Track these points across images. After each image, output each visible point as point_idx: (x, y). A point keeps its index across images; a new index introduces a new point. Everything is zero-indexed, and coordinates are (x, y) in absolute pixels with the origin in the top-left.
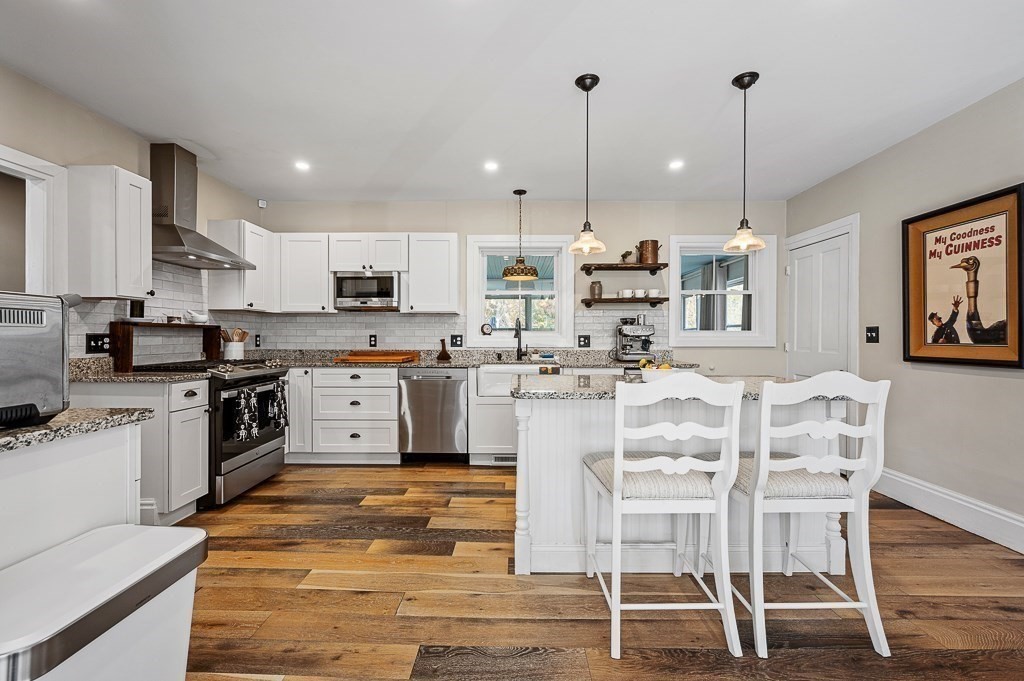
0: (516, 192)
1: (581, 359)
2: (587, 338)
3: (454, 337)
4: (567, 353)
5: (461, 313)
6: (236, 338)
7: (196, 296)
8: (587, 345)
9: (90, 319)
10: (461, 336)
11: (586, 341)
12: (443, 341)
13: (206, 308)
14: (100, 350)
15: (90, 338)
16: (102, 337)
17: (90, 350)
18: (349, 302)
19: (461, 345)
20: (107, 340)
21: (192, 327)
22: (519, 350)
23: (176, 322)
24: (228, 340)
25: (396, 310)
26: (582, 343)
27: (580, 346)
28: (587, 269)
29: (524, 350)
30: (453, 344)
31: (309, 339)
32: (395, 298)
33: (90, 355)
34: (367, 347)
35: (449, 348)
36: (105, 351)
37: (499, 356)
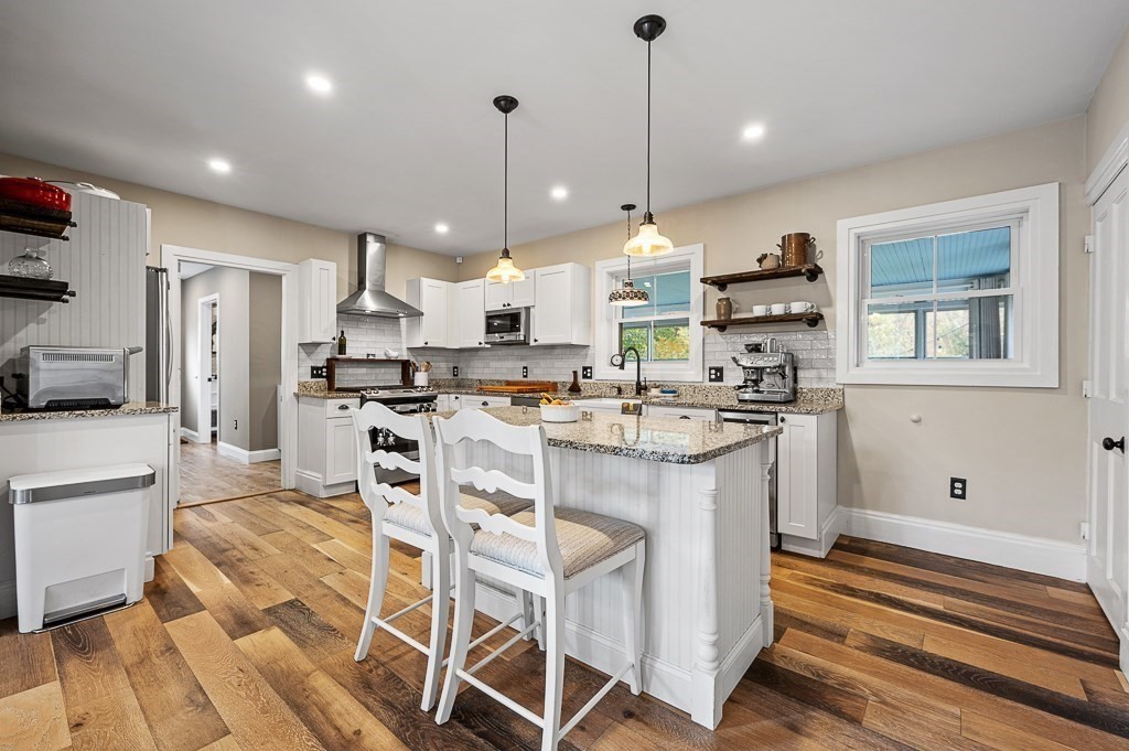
0: (624, 208)
1: (710, 397)
2: (720, 370)
3: (585, 369)
4: (694, 387)
5: (591, 345)
6: (423, 369)
7: (395, 338)
8: (720, 379)
9: (313, 356)
10: (591, 368)
11: (718, 374)
12: (575, 373)
13: (405, 346)
14: (321, 376)
15: (313, 368)
16: (321, 368)
17: (313, 376)
18: (496, 337)
19: (591, 377)
20: (324, 370)
21: (389, 362)
22: (638, 383)
23: (371, 357)
24: (416, 369)
25: (525, 343)
26: (713, 377)
27: (711, 380)
28: (721, 283)
29: (643, 384)
30: (585, 376)
31: (486, 371)
32: (522, 332)
33: (314, 380)
34: (520, 378)
35: (581, 380)
36: (323, 377)
37: (620, 390)
